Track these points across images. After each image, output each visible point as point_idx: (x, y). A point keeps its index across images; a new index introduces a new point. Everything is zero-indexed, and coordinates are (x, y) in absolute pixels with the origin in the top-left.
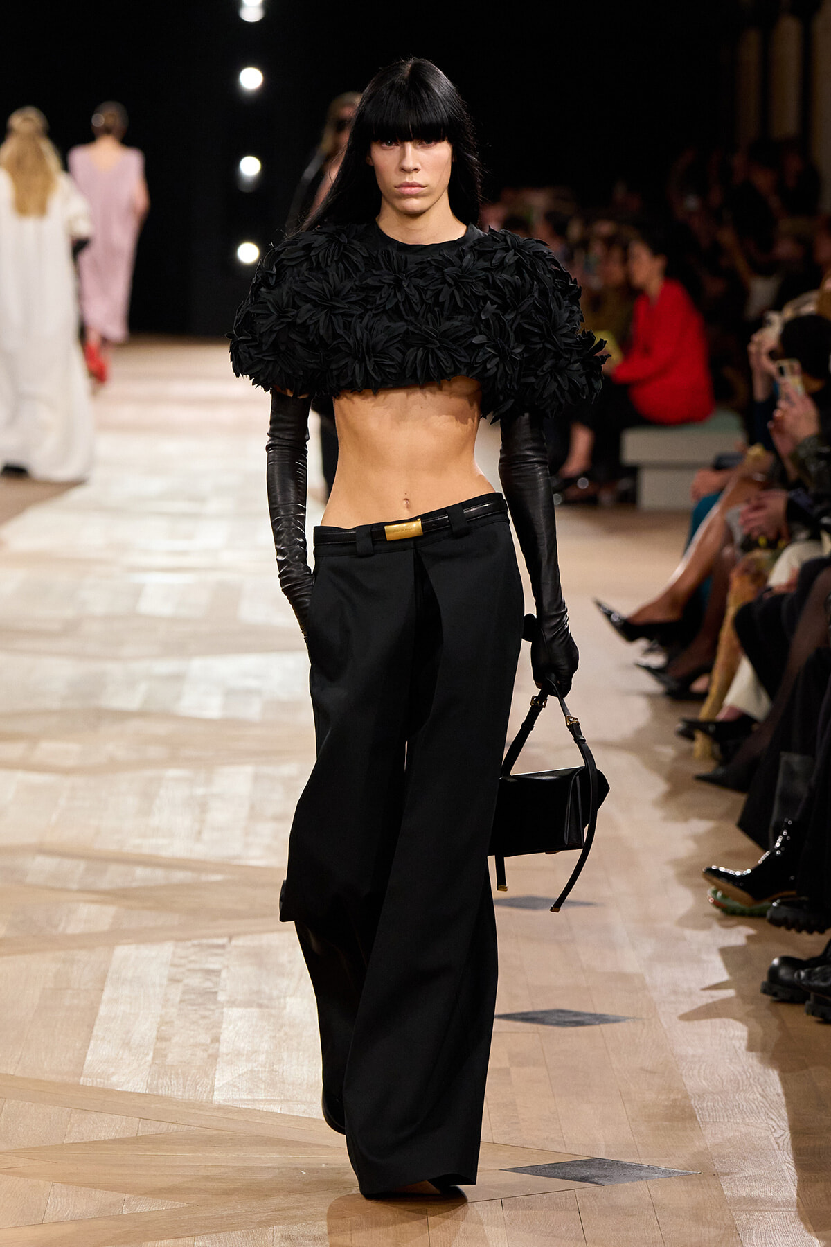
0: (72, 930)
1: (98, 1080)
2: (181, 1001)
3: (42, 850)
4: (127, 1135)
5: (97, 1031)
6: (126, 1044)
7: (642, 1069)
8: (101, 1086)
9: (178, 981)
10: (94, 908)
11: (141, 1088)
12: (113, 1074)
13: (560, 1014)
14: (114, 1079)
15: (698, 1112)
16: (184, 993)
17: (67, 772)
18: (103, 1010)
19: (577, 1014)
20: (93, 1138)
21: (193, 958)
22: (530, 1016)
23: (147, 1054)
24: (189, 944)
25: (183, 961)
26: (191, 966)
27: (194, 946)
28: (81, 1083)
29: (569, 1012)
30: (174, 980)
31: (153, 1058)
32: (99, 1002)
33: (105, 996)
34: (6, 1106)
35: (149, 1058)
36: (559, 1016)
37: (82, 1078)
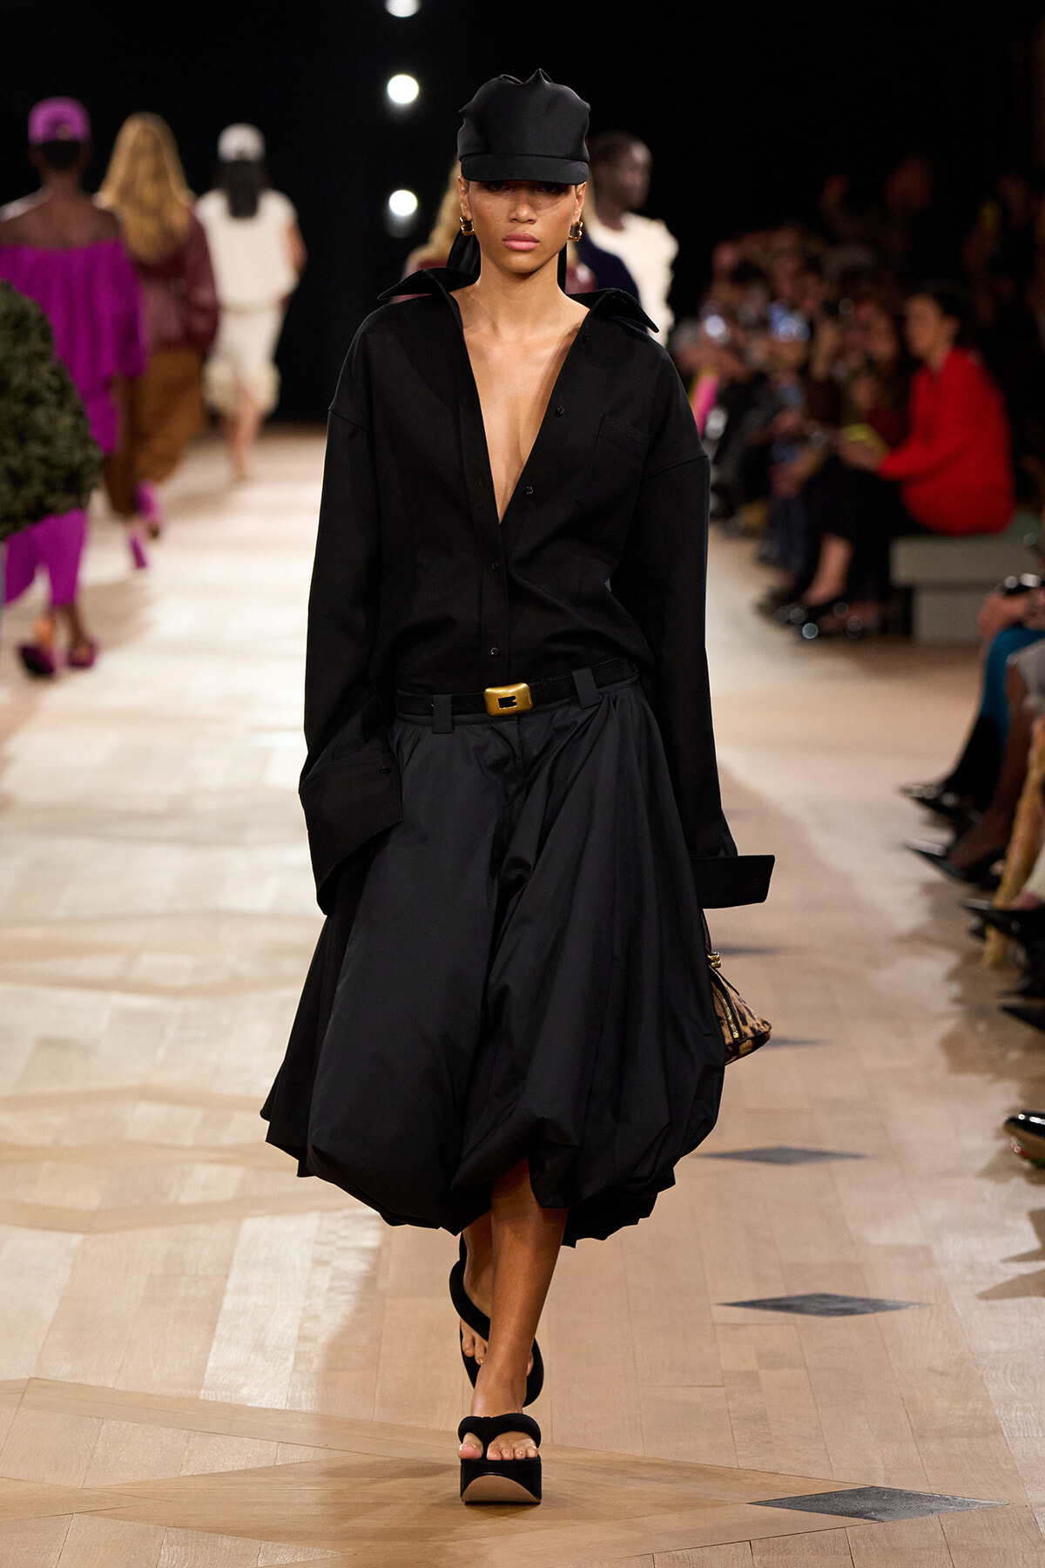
0: (185, 1198)
1: (224, 1393)
2: (331, 1289)
3: (145, 1094)
4: (263, 1464)
5: (222, 1329)
6: (259, 1347)
7: (930, 1370)
8: (228, 1401)
9: (326, 1263)
10: (216, 1170)
11: (280, 1403)
12: (244, 1385)
13: (823, 1300)
14: (244, 1391)
15: (1005, 1424)
16: (334, 1278)
17: (176, 993)
18: (228, 1303)
19: (845, 1300)
20: (218, 1469)
21: (344, 1233)
22: (783, 1303)
23: (287, 1359)
24: (339, 1214)
25: (333, 1237)
26: (342, 1243)
27: (345, 1217)
28: (201, 1397)
29: (836, 1297)
30: (320, 1262)
31: (295, 1364)
32: (223, 1292)
33: (231, 1285)
34: (104, 1427)
35: (290, 1364)
36: (821, 1303)
37: (202, 1391)
